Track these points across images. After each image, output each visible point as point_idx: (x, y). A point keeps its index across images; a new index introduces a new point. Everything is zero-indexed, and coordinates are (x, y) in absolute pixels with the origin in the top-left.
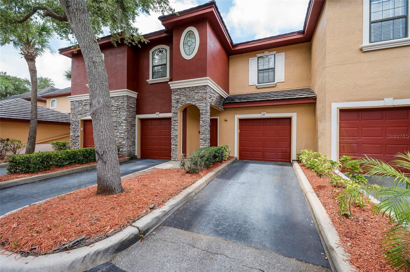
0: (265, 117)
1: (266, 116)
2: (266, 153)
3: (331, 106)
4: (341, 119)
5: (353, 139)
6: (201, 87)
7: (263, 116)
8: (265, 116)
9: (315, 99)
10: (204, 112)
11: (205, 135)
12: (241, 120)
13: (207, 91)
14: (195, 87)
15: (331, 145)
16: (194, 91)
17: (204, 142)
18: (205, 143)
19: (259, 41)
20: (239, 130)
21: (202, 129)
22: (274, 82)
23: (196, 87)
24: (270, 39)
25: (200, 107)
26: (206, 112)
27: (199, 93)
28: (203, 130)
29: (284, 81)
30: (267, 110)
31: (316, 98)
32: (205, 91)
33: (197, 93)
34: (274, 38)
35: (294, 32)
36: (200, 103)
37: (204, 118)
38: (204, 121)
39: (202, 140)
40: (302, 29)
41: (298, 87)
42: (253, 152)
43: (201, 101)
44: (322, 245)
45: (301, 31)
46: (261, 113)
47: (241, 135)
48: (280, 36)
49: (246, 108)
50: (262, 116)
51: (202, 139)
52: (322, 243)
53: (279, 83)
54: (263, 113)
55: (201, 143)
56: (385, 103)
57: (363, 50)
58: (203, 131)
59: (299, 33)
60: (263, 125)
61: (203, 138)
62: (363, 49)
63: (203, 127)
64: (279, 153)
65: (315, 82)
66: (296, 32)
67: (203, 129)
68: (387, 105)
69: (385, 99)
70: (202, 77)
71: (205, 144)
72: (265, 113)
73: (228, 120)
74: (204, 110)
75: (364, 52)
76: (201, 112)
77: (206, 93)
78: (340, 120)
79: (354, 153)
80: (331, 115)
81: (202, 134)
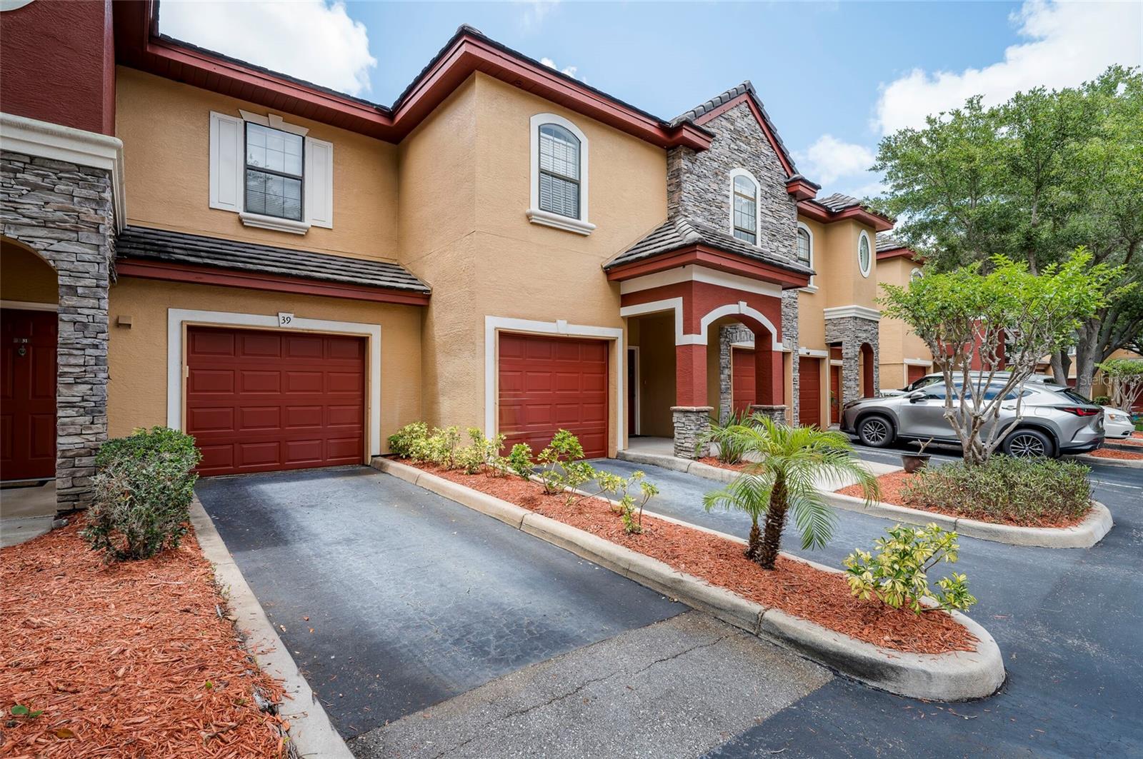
0: (292, 328)
1: (295, 326)
2: (290, 443)
3: (484, 323)
4: (503, 354)
5: (515, 396)
6: (67, 167)
7: (285, 325)
8: (290, 325)
9: (426, 296)
10: (91, 285)
11: (90, 386)
12: (195, 332)
13: (103, 195)
14: (27, 160)
15: (484, 409)
16: (18, 175)
17: (88, 419)
18: (92, 423)
19: (260, 72)
20: (188, 367)
21: (72, 361)
22: (301, 221)
23: (32, 158)
24: (296, 84)
25: (63, 256)
26: (98, 286)
27: (52, 190)
28: (79, 366)
29: (331, 227)
30: (298, 307)
31: (431, 295)
32: (92, 194)
33: (35, 188)
34: (312, 89)
35: (368, 103)
36: (60, 240)
37: (86, 311)
38: (85, 325)
39: (70, 412)
40: (389, 104)
41: (368, 254)
42: (244, 446)
43: (69, 233)
44: (647, 588)
45: (385, 108)
46: (278, 315)
47: (193, 386)
48: (330, 92)
49: (221, 289)
50: (282, 325)
51: (71, 405)
52: (646, 585)
53: (318, 230)
54: (286, 315)
55: (64, 424)
56: (558, 329)
57: (532, 219)
58: (77, 370)
59: (380, 110)
60: (279, 355)
61: (80, 399)
62: (533, 217)
63: (82, 352)
64: (331, 441)
65: (424, 254)
66: (373, 105)
67: (81, 361)
68: (562, 333)
69: (558, 321)
70: (73, 127)
71: (91, 429)
72: (291, 316)
73: (132, 326)
74: (87, 275)
75: (532, 223)
76: (63, 280)
77: (100, 202)
78: (500, 355)
79: (516, 424)
80: (484, 342)
81: (71, 380)
